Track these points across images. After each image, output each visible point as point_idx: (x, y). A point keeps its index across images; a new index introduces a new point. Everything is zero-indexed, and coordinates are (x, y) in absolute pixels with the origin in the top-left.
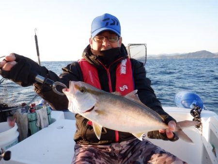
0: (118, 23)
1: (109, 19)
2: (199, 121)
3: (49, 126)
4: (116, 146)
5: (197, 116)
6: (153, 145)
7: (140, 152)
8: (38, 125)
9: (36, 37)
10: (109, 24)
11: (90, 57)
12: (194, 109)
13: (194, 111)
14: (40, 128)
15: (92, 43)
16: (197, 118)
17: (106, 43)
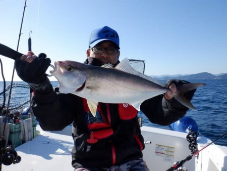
0: (117, 37)
2: (195, 148)
3: (33, 139)
5: (193, 142)
8: (21, 137)
10: (109, 36)
12: (190, 134)
13: (190, 136)
14: (24, 142)
15: (89, 55)
16: (193, 144)
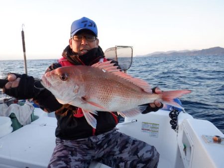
0: (95, 26)
1: (87, 21)
4: (93, 138)
5: (174, 118)
6: (126, 136)
7: (116, 143)
9: (23, 33)
10: (87, 25)
11: (71, 56)
12: (172, 112)
13: (173, 113)
15: (71, 44)
17: (84, 42)
